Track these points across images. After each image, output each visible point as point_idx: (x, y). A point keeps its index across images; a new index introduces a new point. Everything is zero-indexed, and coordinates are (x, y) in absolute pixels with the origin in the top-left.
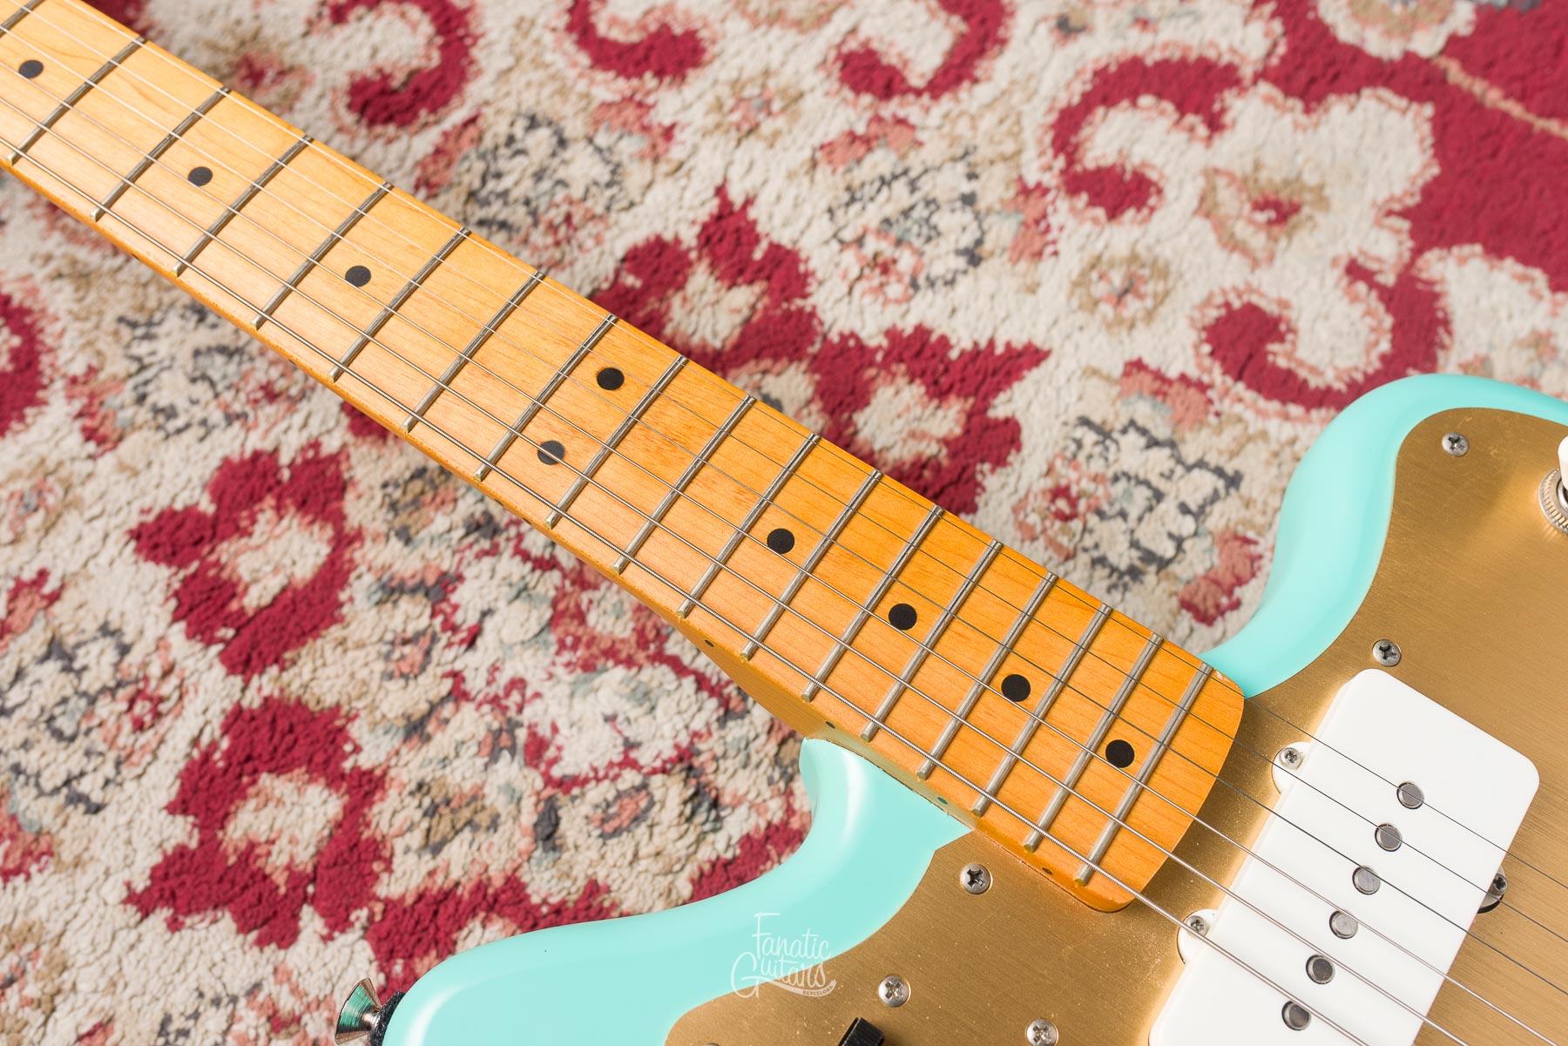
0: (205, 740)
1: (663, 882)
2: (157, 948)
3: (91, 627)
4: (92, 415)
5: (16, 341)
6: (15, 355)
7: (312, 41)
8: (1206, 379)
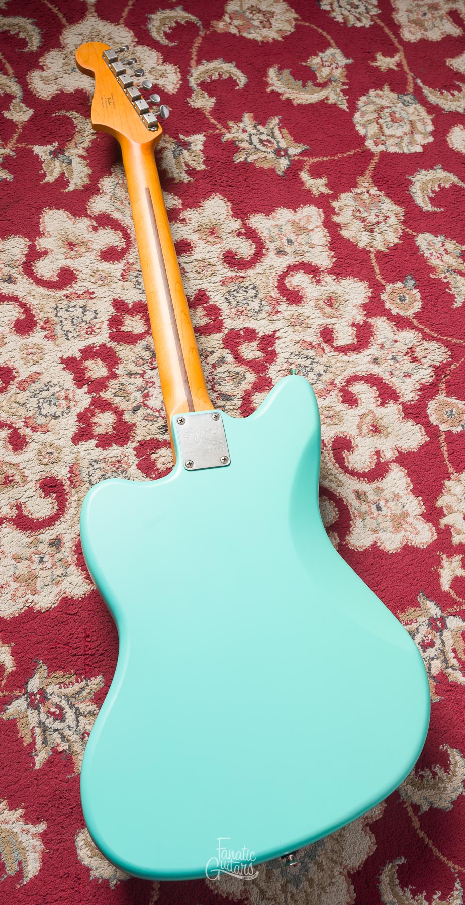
0: (95, 345)
1: (146, 434)
2: (59, 370)
3: (94, 309)
4: (126, 272)
5: (125, 247)
6: (122, 249)
7: (230, 235)
8: (327, 445)
